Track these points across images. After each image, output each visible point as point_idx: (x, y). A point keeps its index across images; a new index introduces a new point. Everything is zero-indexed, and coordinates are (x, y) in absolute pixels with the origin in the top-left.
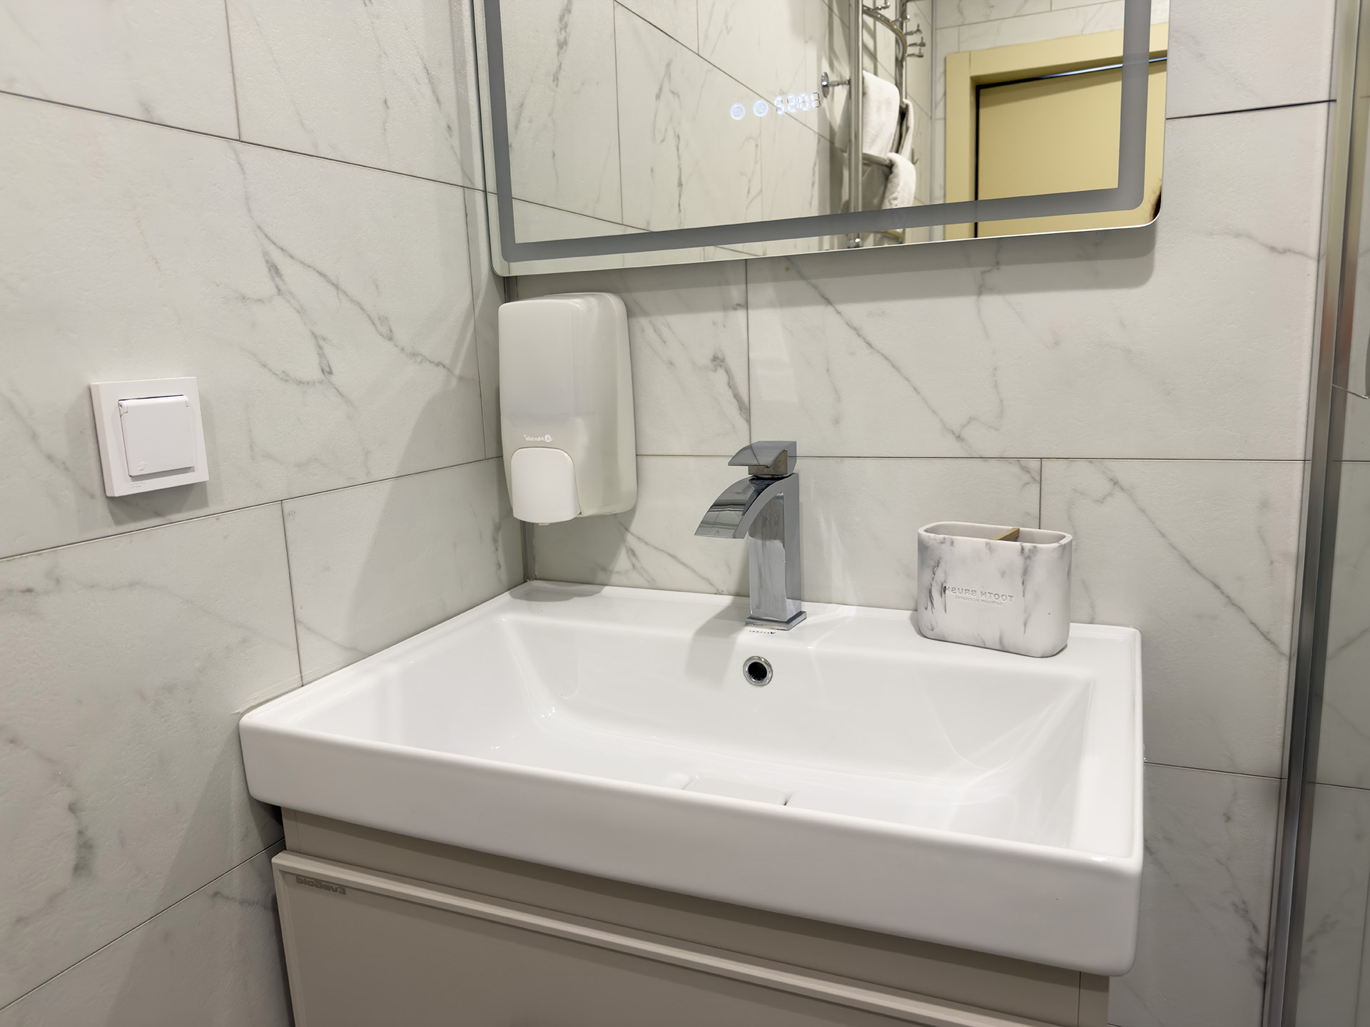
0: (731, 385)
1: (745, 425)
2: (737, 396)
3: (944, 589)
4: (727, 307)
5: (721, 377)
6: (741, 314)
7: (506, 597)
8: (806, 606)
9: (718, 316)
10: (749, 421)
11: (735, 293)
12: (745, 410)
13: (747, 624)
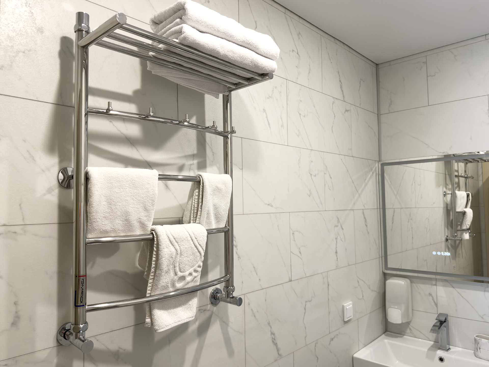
0: (433, 299)
1: (436, 308)
2: (434, 302)
3: (480, 349)
4: (432, 285)
5: (431, 298)
6: (435, 286)
7: (383, 336)
8: (451, 347)
9: (430, 286)
10: (437, 307)
11: (434, 282)
12: (436, 305)
13: (438, 349)
